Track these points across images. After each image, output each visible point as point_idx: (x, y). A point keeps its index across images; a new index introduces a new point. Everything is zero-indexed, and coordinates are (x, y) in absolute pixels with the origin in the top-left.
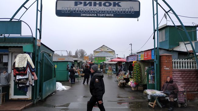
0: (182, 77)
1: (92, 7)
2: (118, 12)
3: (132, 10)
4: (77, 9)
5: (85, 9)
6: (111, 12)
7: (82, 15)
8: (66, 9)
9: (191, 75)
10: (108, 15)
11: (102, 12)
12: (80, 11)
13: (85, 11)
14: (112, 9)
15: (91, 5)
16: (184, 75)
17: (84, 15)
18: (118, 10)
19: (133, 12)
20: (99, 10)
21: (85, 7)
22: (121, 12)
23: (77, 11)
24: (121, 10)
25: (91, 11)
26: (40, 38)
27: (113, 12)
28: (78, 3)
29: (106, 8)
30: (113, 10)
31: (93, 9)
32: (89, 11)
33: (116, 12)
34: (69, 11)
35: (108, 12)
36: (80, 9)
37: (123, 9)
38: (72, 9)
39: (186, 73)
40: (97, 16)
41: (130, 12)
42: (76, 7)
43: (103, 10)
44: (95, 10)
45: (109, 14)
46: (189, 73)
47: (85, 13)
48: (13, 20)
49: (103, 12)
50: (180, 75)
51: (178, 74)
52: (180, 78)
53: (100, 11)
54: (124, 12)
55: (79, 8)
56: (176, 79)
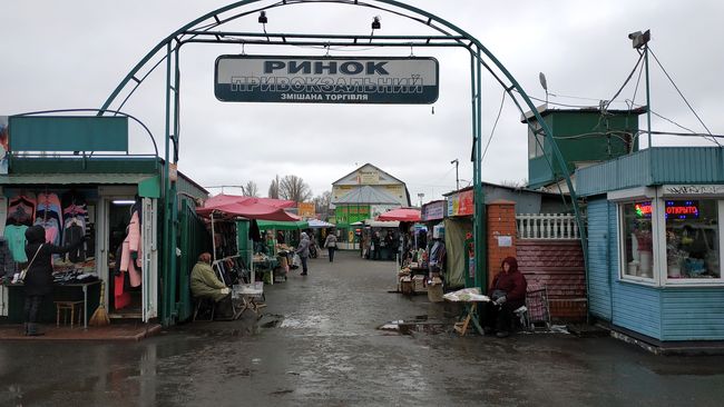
0: (544, 258)
1: (312, 75)
2: (381, 88)
3: (418, 83)
4: (271, 82)
5: (293, 82)
6: (360, 87)
7: (284, 96)
8: (243, 82)
9: (568, 253)
10: (353, 97)
11: (338, 88)
12: (279, 87)
13: (293, 86)
14: (364, 80)
15: (307, 71)
16: (549, 253)
17: (290, 97)
18: (381, 83)
19: (419, 88)
20: (331, 82)
21: (291, 76)
22: (389, 87)
23: (272, 87)
24: (389, 83)
25: (309, 87)
26: (176, 159)
27: (367, 88)
28: (274, 65)
29: (348, 77)
30: (367, 83)
31: (314, 82)
32: (302, 87)
33: (375, 88)
34: (250, 86)
35: (355, 90)
36: (279, 82)
37: (393, 80)
38: (257, 82)
39: (553, 248)
40: (325, 101)
41: (412, 88)
42: (268, 75)
43: (341, 83)
44: (319, 83)
45: (356, 93)
46: (562, 249)
47: (293, 93)
48: (105, 114)
49: (341, 89)
50: (538, 253)
51: (533, 253)
52: (539, 263)
53: (331, 87)
54: (397, 88)
55: (276, 79)
56: (528, 264)
